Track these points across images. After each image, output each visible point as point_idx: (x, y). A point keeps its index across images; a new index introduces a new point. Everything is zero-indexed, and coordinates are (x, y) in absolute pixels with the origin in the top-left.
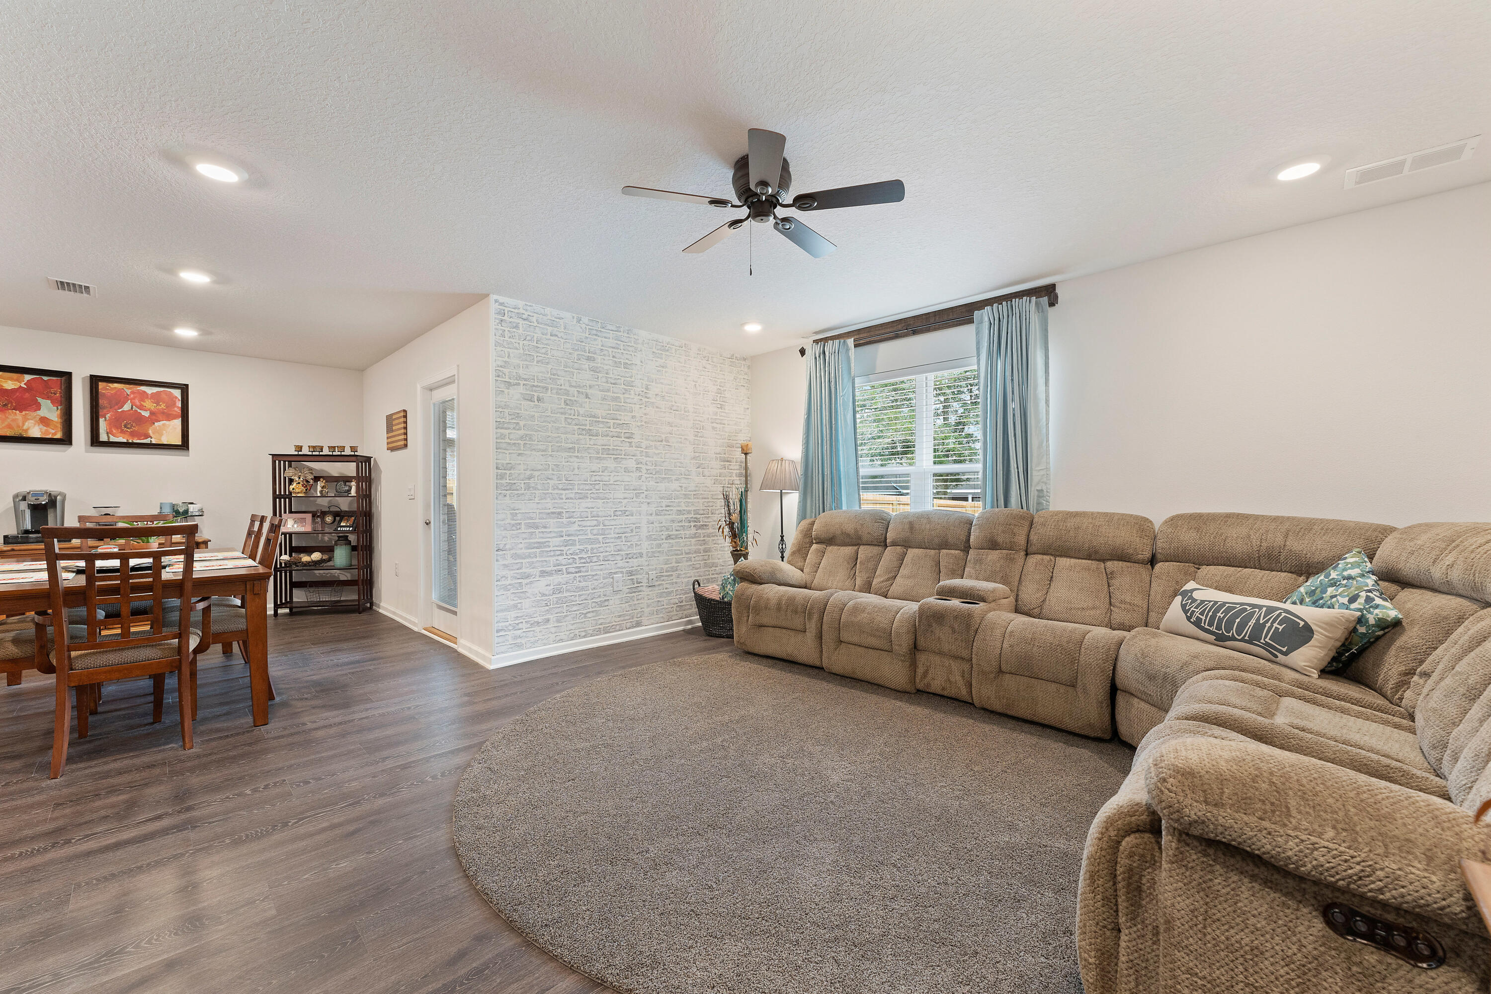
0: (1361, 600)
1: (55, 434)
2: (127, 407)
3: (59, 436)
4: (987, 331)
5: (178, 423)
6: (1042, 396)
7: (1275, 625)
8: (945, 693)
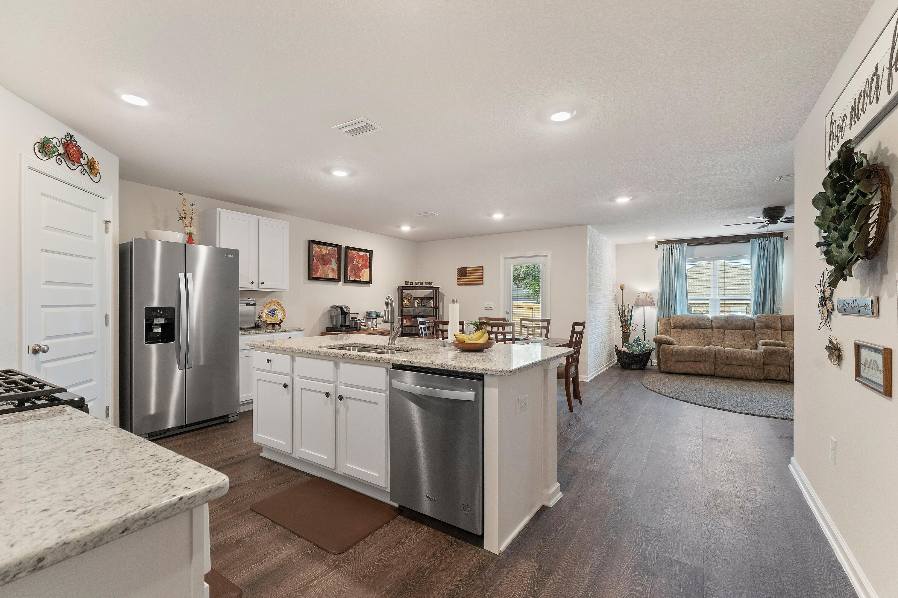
1: (335, 277)
2: (355, 263)
3: (336, 278)
4: (758, 247)
5: (368, 269)
6: (781, 274)
8: (778, 378)
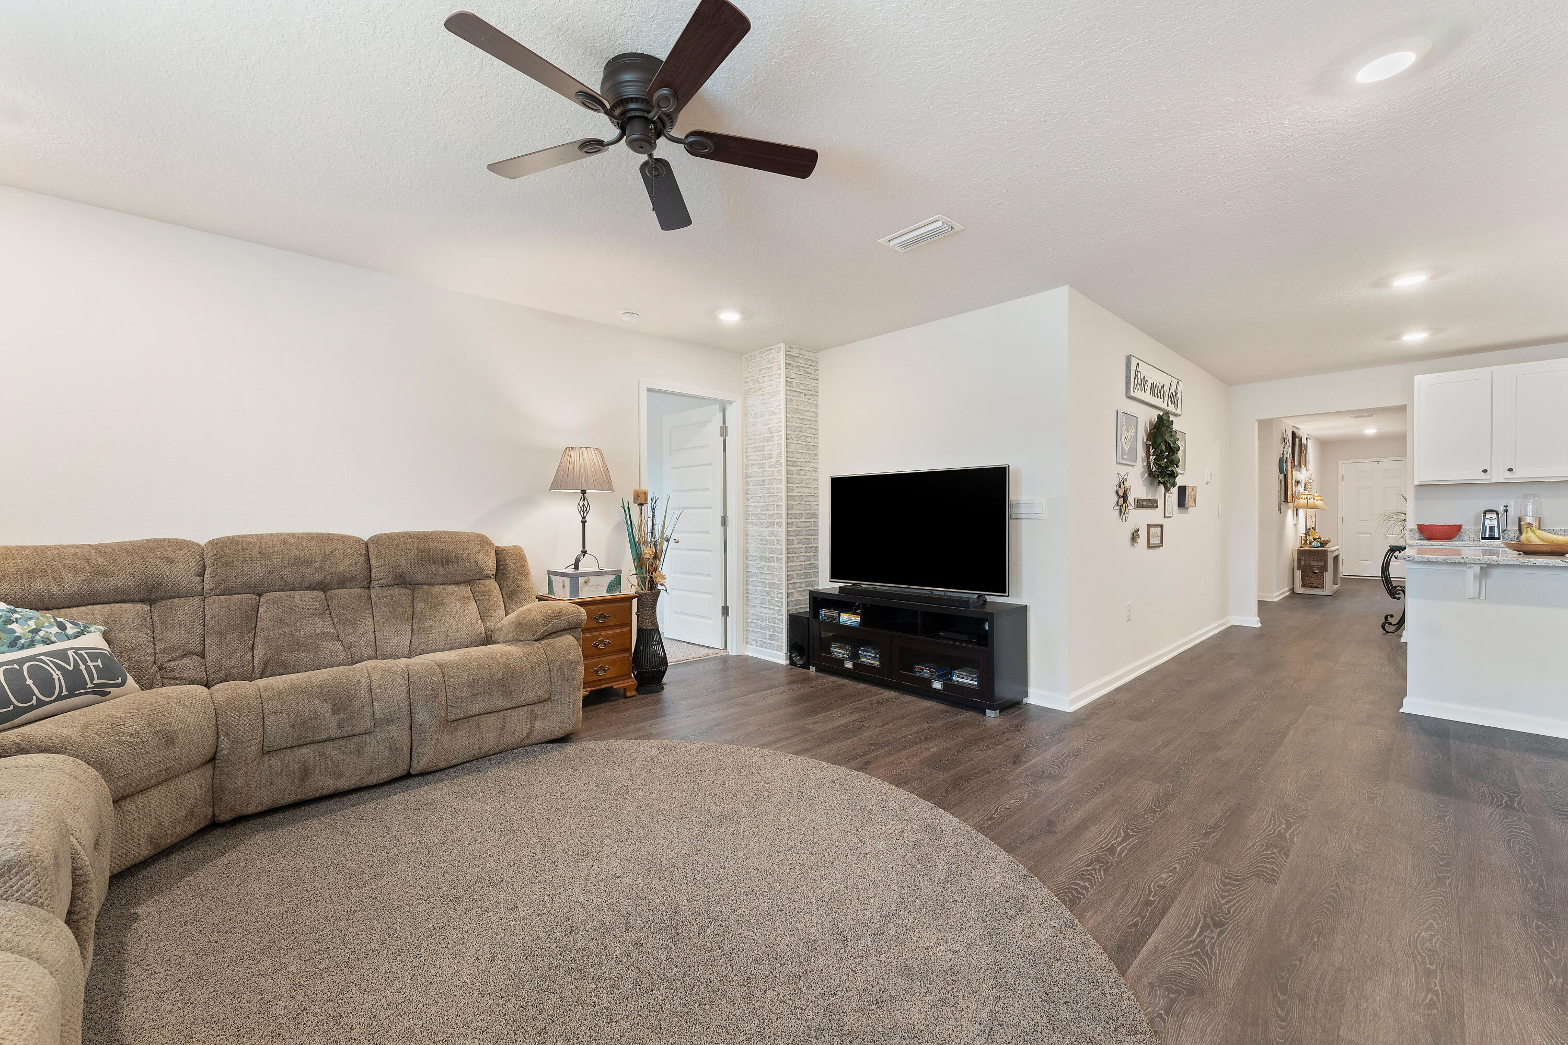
0: (68, 625)
7: (90, 663)
